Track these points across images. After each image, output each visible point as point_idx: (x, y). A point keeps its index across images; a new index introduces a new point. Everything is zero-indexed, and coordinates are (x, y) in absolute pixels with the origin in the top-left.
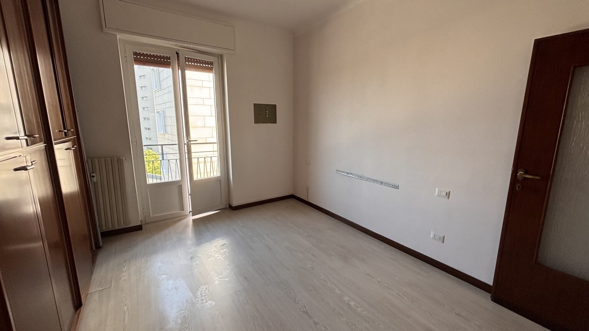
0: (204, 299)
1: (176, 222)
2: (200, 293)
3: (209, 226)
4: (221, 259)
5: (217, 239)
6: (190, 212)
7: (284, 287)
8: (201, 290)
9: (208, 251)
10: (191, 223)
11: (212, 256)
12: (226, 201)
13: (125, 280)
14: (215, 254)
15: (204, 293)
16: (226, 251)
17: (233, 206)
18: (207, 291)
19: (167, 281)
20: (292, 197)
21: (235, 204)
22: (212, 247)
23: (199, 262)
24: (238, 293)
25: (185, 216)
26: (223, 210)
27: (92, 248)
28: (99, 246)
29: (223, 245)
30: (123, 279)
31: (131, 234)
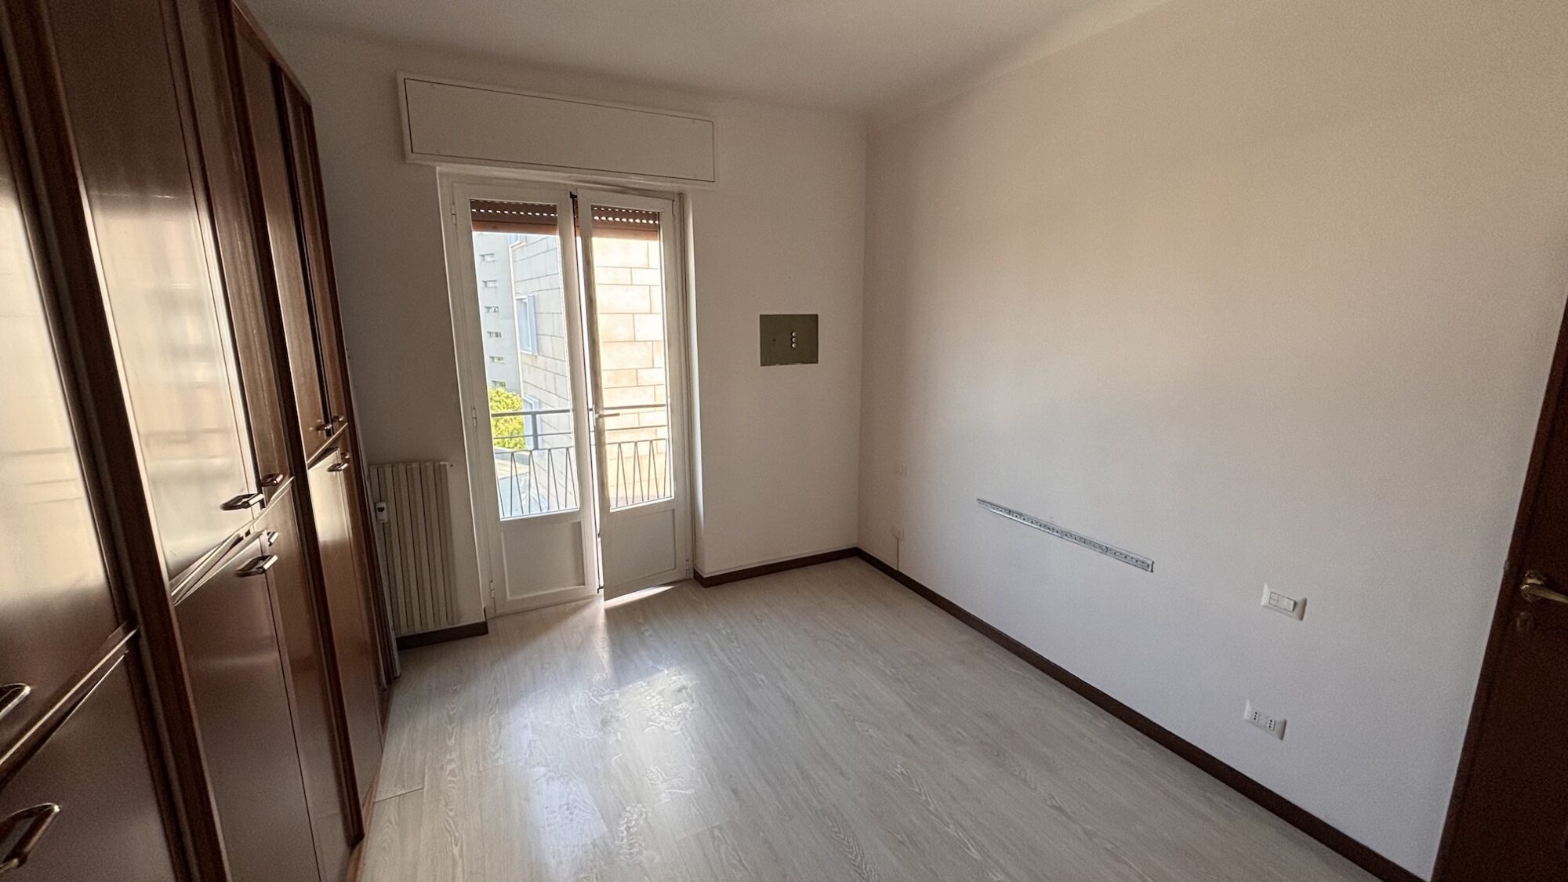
0: (636, 842)
1: (567, 615)
2: (625, 826)
3: (646, 630)
4: (675, 731)
5: (666, 672)
6: (600, 588)
7: (834, 827)
8: (628, 818)
9: (644, 705)
10: (601, 619)
11: (652, 721)
12: (687, 561)
13: (452, 773)
14: (661, 714)
15: (635, 826)
16: (688, 708)
17: (705, 576)
18: (642, 822)
19: (548, 784)
20: (854, 553)
21: (709, 570)
22: (654, 694)
23: (621, 734)
24: (716, 833)
25: (588, 600)
26: (679, 585)
27: (379, 683)
28: (393, 674)
29: (680, 690)
30: (449, 768)
31: (462, 643)
